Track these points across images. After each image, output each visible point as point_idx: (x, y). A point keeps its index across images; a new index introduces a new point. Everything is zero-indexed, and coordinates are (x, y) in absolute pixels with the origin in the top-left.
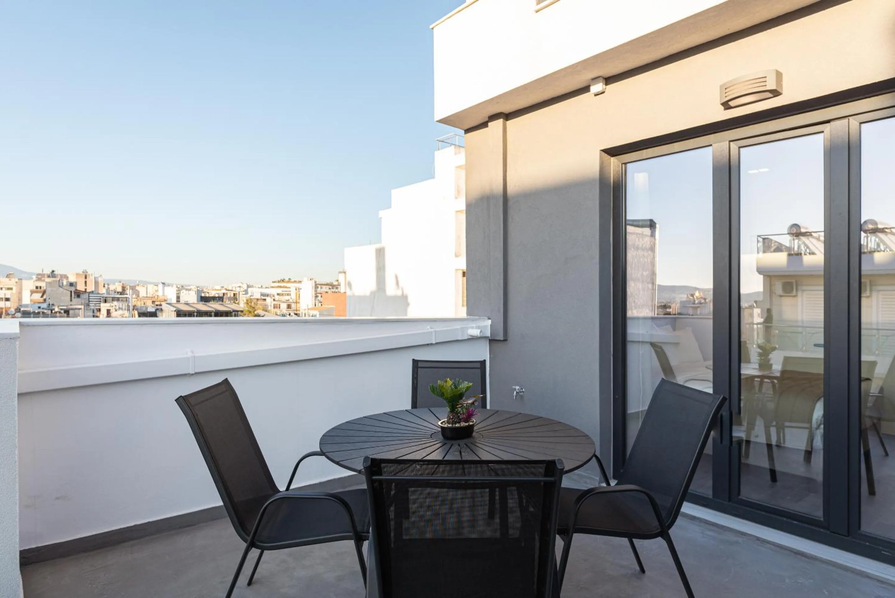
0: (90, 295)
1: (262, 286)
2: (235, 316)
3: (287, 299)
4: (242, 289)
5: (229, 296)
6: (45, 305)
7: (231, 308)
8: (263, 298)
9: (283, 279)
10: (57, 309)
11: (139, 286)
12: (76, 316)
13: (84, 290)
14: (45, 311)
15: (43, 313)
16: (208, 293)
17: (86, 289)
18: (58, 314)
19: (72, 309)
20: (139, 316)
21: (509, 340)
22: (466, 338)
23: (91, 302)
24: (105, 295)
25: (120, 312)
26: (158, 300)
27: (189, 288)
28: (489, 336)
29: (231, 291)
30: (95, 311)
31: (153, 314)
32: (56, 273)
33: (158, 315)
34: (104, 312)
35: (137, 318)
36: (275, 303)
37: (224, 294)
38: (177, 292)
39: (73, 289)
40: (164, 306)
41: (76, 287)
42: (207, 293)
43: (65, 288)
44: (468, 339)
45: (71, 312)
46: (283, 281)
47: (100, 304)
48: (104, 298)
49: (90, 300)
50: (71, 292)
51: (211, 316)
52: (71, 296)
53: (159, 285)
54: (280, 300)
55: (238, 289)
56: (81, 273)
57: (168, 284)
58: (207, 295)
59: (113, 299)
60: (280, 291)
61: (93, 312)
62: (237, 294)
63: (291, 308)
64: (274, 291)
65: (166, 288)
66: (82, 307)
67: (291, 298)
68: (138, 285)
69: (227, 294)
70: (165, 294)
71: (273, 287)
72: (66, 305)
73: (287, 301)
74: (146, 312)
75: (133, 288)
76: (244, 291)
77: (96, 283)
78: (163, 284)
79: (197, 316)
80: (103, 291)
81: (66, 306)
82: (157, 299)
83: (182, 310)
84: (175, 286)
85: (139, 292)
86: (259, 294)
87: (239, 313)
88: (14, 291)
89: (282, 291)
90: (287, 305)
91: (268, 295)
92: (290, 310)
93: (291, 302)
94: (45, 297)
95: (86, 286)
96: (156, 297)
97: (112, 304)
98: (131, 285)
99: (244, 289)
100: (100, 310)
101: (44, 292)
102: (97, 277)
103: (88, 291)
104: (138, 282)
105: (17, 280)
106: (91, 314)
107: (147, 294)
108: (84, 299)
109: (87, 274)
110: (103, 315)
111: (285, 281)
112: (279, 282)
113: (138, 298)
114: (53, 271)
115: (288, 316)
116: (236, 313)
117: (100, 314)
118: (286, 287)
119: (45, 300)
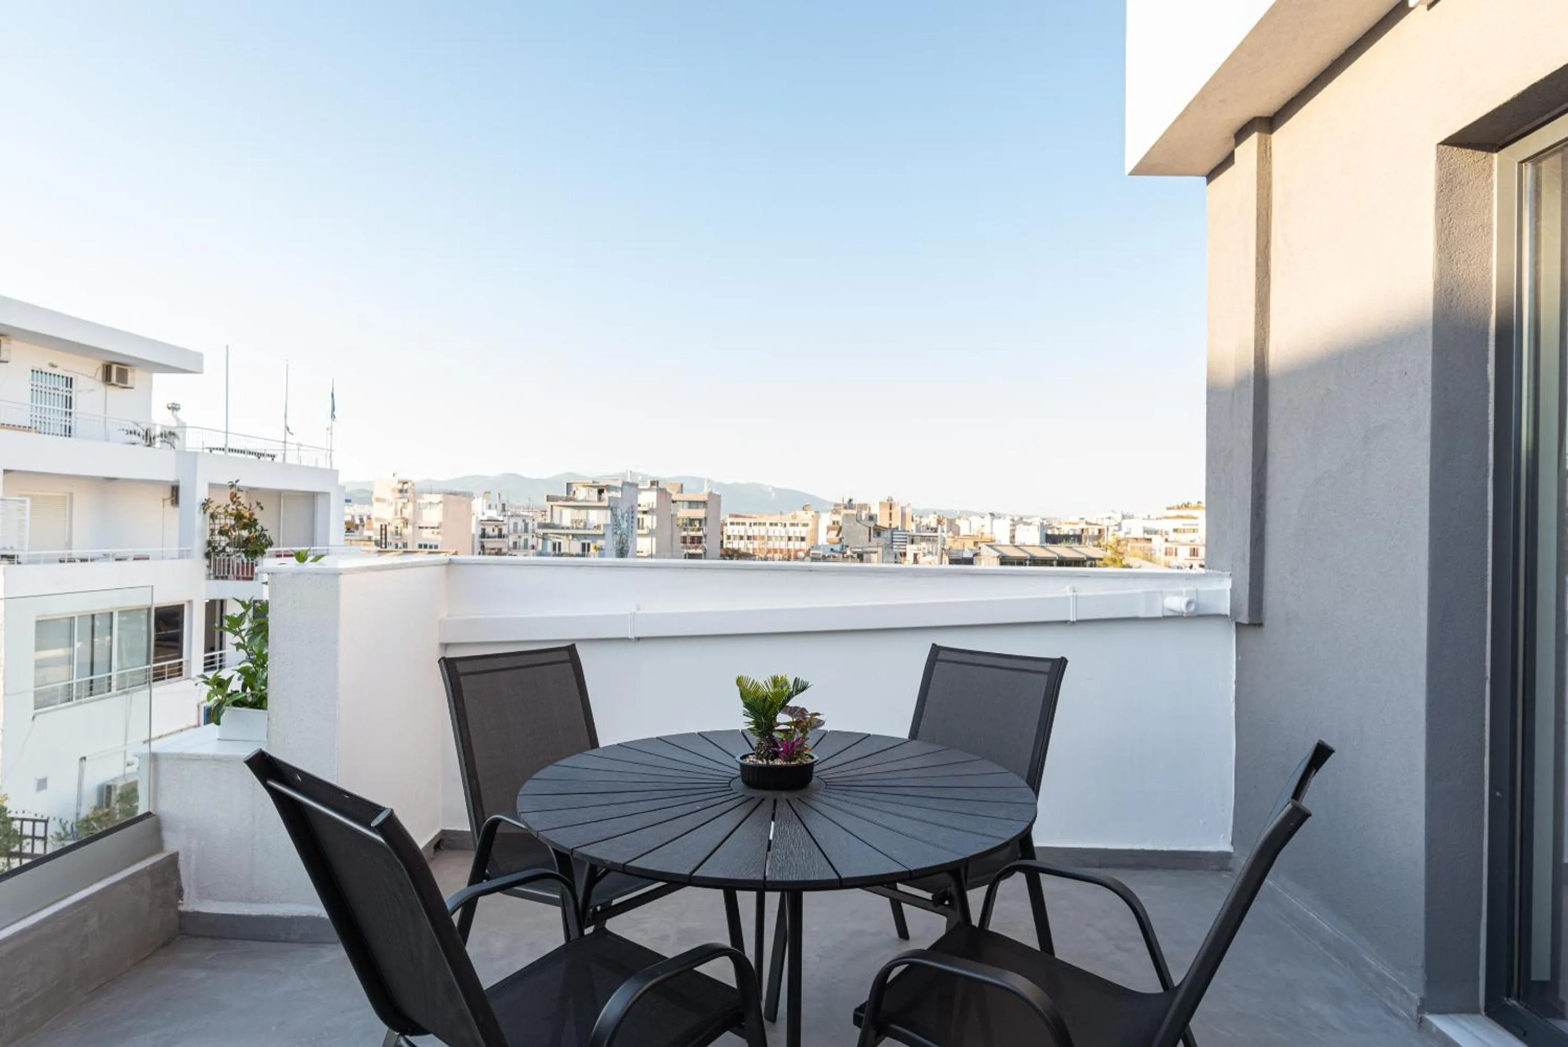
0: (894, 533)
1: (1149, 516)
2: (1091, 566)
3: (1192, 539)
4: (1113, 522)
5: (1090, 533)
6: (837, 548)
7: (1085, 554)
8: (1147, 536)
9: (1186, 503)
10: (849, 553)
11: (962, 519)
12: (869, 561)
13: (887, 526)
14: (837, 555)
15: (834, 557)
16: (1058, 529)
17: (890, 525)
18: (850, 559)
19: (867, 552)
20: (950, 563)
21: (1266, 623)
22: (1159, 615)
23: (894, 543)
24: (914, 533)
25: (929, 558)
26: (983, 540)
27: (1029, 521)
28: (1228, 613)
29: (1095, 524)
30: (898, 556)
31: (969, 561)
32: (853, 502)
33: (974, 562)
34: (910, 557)
35: (946, 565)
36: (1168, 545)
37: (1082, 530)
38: (1012, 528)
39: (872, 524)
40: (985, 550)
41: (876, 521)
42: (1055, 529)
43: (863, 523)
44: (1165, 618)
45: (865, 556)
46: (1187, 506)
47: (905, 545)
48: (911, 538)
49: (894, 540)
50: (870, 528)
51: (1051, 565)
52: (870, 534)
53: (986, 517)
54: (1177, 540)
55: (1106, 522)
56: (886, 501)
57: (999, 514)
58: (1056, 532)
59: (923, 538)
60: (1179, 524)
61: (896, 557)
62: (1104, 529)
63: (1197, 556)
64: (1168, 525)
65: (996, 521)
66: (880, 550)
67: (1199, 537)
68: (959, 518)
69: (1087, 529)
70: (994, 531)
71: (1167, 518)
72: (861, 546)
73: (1191, 541)
74: (960, 558)
75: (951, 523)
76: (1116, 525)
77: (903, 515)
78: (992, 514)
79: (1030, 565)
80: (911, 527)
81: (862, 548)
82: (981, 538)
83: (1008, 556)
84: (1008, 518)
85: (959, 528)
86: (1142, 531)
87: (1097, 562)
88: (810, 528)
89: (1184, 525)
90: (1191, 549)
91: (1156, 532)
92: (1195, 558)
93: (1199, 545)
94: (841, 536)
95: (891, 519)
96: (980, 535)
97: (919, 546)
98: (949, 518)
99: (1116, 521)
100: (905, 554)
101: (840, 530)
102: (905, 508)
103: (893, 526)
104: (958, 513)
105: (813, 513)
106: (893, 560)
107: (970, 531)
108: (885, 538)
109: (893, 502)
110: (909, 561)
111: (1190, 505)
112: (1179, 508)
113: (956, 537)
114: (851, 500)
115: (1188, 569)
116: (1091, 562)
117: (905, 560)
118: (1193, 518)
119: (841, 540)
